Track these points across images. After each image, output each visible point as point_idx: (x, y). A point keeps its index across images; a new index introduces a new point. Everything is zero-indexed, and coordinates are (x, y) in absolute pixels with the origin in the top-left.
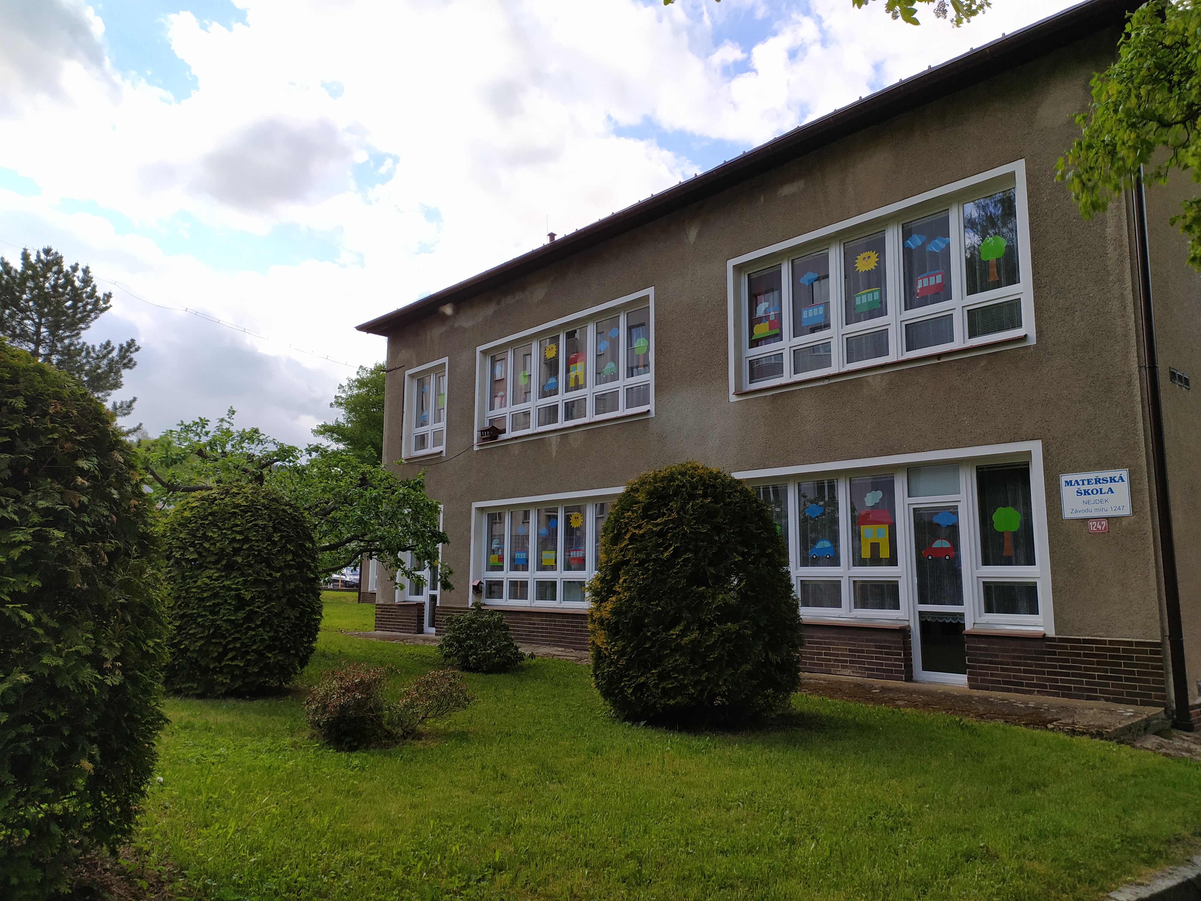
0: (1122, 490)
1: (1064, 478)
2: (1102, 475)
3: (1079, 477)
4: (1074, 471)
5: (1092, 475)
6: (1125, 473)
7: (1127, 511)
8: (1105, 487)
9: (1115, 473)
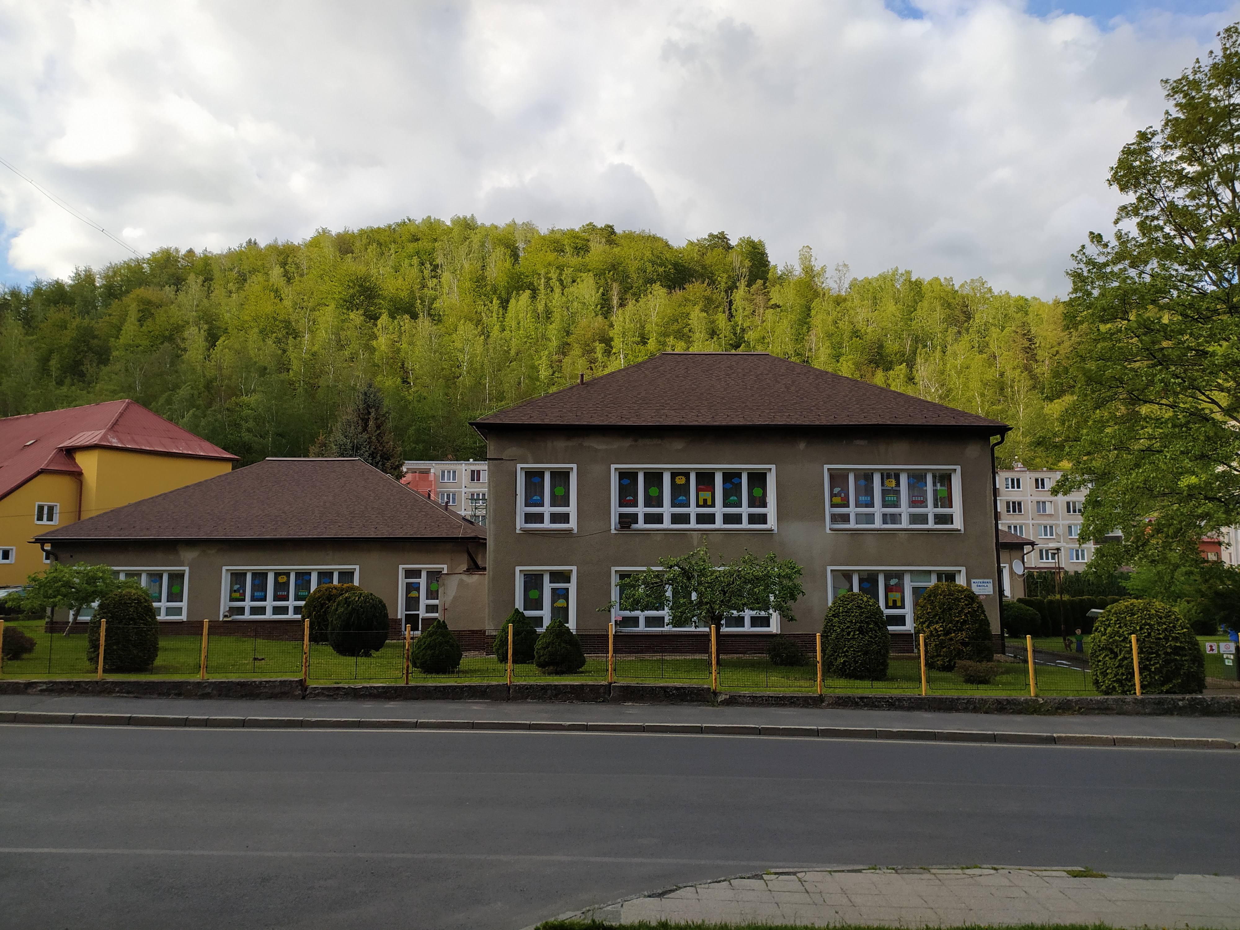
0: (991, 585)
1: (973, 581)
2: (985, 581)
3: (978, 581)
4: (976, 578)
5: (981, 581)
6: (991, 581)
7: (992, 593)
8: (985, 585)
9: (988, 580)
